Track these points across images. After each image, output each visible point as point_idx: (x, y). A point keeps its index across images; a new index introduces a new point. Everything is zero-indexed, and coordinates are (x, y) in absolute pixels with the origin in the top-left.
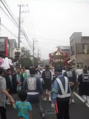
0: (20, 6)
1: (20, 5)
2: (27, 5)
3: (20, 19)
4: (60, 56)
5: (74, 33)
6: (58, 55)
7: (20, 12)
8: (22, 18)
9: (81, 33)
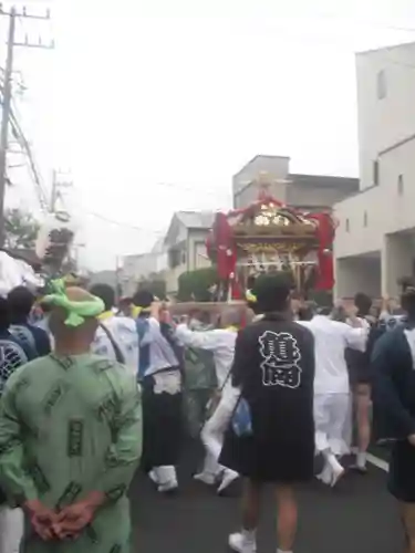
0: (13, 15)
1: (13, 10)
2: (45, 15)
3: (8, 80)
4: (284, 231)
5: (255, 159)
6: (264, 230)
7: (11, 43)
8: (19, 72)
9: (288, 158)
